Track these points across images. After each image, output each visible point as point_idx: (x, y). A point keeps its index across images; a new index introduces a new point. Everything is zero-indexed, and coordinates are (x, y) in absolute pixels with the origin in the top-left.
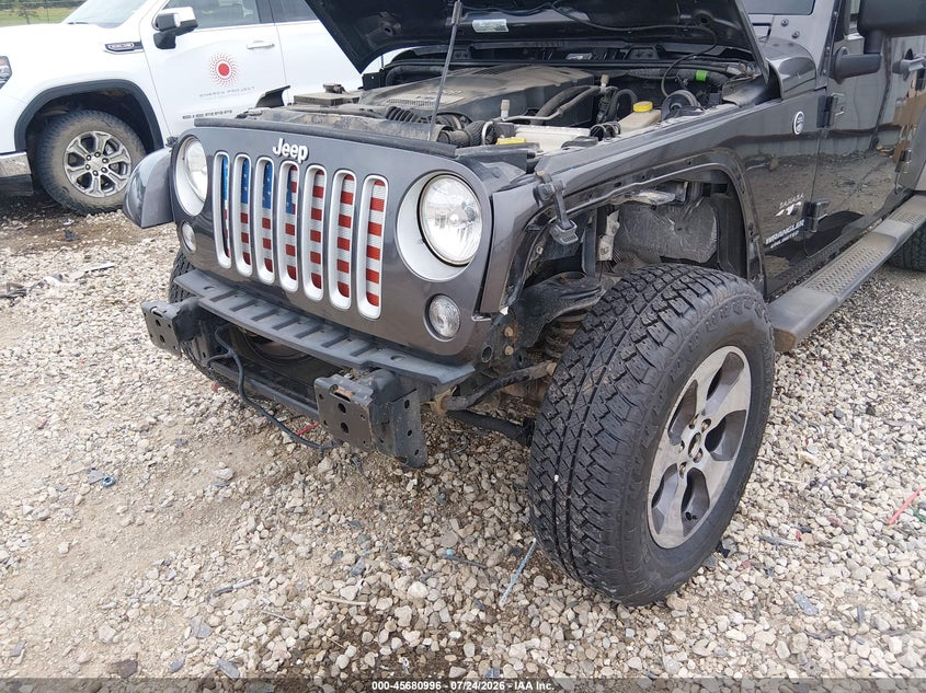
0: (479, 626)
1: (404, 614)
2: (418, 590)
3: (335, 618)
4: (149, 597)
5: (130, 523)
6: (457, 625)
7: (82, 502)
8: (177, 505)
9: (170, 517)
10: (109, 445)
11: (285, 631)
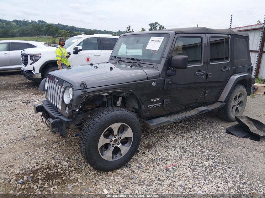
0: (72, 171)
1: (60, 166)
2: (65, 163)
3: (48, 165)
4: (21, 157)
5: (25, 145)
6: (68, 170)
7: (19, 141)
8: (35, 144)
9: (32, 146)
10: (29, 132)
11: (39, 165)
